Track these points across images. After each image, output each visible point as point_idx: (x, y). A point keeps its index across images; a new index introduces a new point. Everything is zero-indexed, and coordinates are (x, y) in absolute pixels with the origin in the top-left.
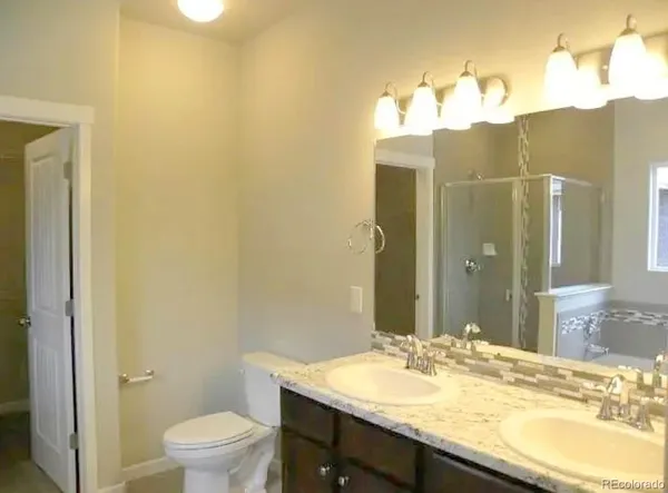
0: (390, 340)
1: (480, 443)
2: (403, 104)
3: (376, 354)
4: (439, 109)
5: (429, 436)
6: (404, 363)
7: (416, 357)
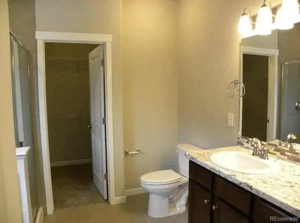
0: (246, 140)
1: (285, 198)
2: (254, 18)
3: (239, 147)
4: (274, 19)
5: (257, 190)
6: (252, 152)
7: (258, 149)
